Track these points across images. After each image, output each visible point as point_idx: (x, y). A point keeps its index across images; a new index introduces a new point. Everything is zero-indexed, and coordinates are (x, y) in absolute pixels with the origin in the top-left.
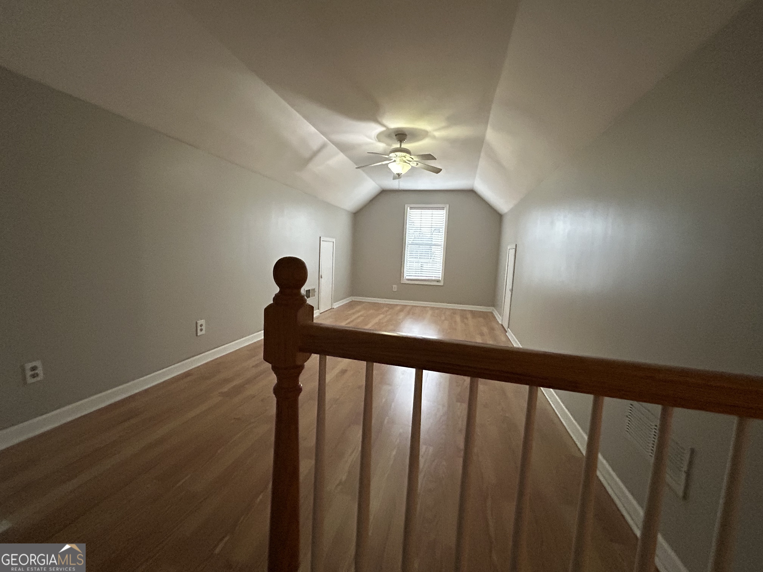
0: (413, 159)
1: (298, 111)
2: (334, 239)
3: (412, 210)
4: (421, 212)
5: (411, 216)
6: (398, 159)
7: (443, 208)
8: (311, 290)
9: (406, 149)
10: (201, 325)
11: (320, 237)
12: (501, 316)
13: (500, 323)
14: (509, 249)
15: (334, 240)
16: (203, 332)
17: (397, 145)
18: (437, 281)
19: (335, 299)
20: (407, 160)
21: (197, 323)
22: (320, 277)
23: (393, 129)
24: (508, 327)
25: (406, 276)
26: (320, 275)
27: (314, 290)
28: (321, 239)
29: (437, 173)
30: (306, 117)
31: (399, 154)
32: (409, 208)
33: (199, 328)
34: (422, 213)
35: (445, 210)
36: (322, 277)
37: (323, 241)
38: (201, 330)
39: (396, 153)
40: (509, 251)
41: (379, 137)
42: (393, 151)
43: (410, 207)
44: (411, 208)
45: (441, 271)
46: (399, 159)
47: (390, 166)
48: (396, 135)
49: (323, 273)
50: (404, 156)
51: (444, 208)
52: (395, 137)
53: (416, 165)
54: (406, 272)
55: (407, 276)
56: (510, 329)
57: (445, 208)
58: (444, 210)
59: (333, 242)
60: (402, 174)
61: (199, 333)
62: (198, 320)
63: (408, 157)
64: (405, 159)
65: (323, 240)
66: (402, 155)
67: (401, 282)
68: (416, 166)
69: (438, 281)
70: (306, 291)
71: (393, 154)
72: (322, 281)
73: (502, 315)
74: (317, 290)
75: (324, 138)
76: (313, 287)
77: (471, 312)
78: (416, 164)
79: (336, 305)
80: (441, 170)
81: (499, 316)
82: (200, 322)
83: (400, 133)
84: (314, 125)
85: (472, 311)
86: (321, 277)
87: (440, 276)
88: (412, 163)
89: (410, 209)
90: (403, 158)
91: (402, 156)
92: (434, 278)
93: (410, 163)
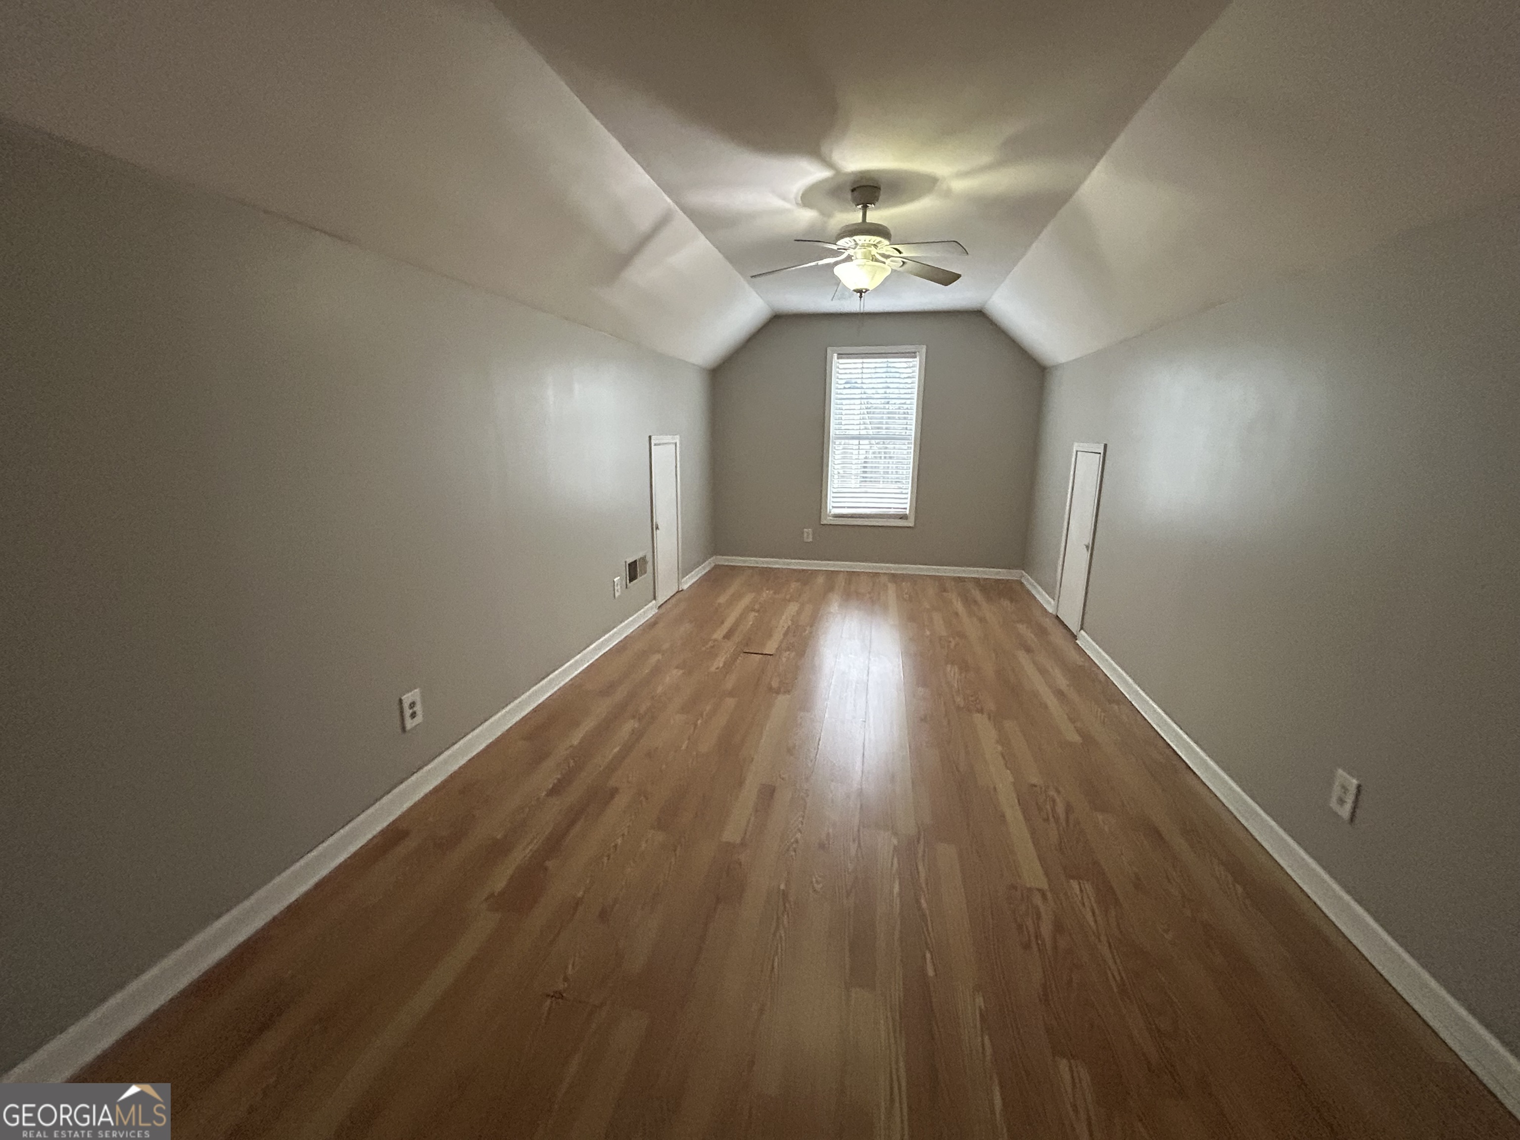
0: (900, 252)
1: (613, 131)
2: (678, 436)
3: (841, 361)
4: (861, 364)
5: (839, 372)
6: (859, 253)
7: (912, 355)
8: (640, 560)
9: (881, 228)
10: (412, 705)
11: (650, 437)
12: (1054, 599)
13: (1050, 610)
14: (1077, 452)
15: (677, 439)
16: (419, 719)
17: (855, 216)
18: (900, 517)
19: (684, 571)
20: (880, 254)
21: (401, 701)
22: (655, 529)
23: (853, 173)
24: (1082, 628)
25: (831, 508)
26: (654, 523)
27: (643, 559)
28: (653, 442)
29: (946, 285)
30: (630, 146)
31: (861, 239)
32: (835, 355)
33: (408, 712)
34: (865, 365)
35: (918, 359)
36: (659, 527)
37: (655, 445)
38: (413, 715)
39: (856, 238)
40: (1077, 454)
41: (807, 198)
42: (845, 232)
43: (839, 354)
44: (841, 356)
45: (909, 496)
46: (862, 252)
47: (838, 271)
48: (853, 190)
49: (659, 519)
50: (874, 243)
51: (915, 353)
52: (849, 196)
53: (901, 267)
54: (830, 500)
55: (833, 507)
56: (1085, 631)
57: (917, 353)
58: (916, 357)
59: (676, 444)
60: (869, 290)
61: (410, 724)
62: (402, 696)
63: (885, 246)
64: (874, 251)
65: (657, 442)
66: (872, 242)
67: (822, 523)
68: (901, 269)
69: (903, 517)
70: (629, 565)
71: (847, 239)
72: (659, 534)
73: (1057, 596)
74: (649, 558)
75: (669, 200)
76: (641, 555)
77: (976, 581)
78: (902, 263)
79: (688, 582)
80: (958, 276)
81: (1050, 599)
82: (407, 698)
83: (864, 183)
84: (647, 168)
85: (978, 579)
86: (657, 528)
87: (908, 506)
88: (892, 261)
89: (838, 358)
90: (873, 248)
91: (869, 245)
92: (892, 511)
93: (888, 261)
